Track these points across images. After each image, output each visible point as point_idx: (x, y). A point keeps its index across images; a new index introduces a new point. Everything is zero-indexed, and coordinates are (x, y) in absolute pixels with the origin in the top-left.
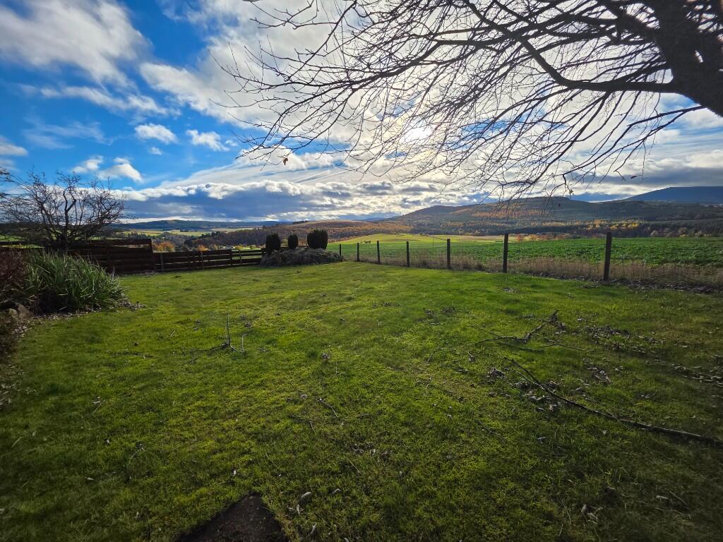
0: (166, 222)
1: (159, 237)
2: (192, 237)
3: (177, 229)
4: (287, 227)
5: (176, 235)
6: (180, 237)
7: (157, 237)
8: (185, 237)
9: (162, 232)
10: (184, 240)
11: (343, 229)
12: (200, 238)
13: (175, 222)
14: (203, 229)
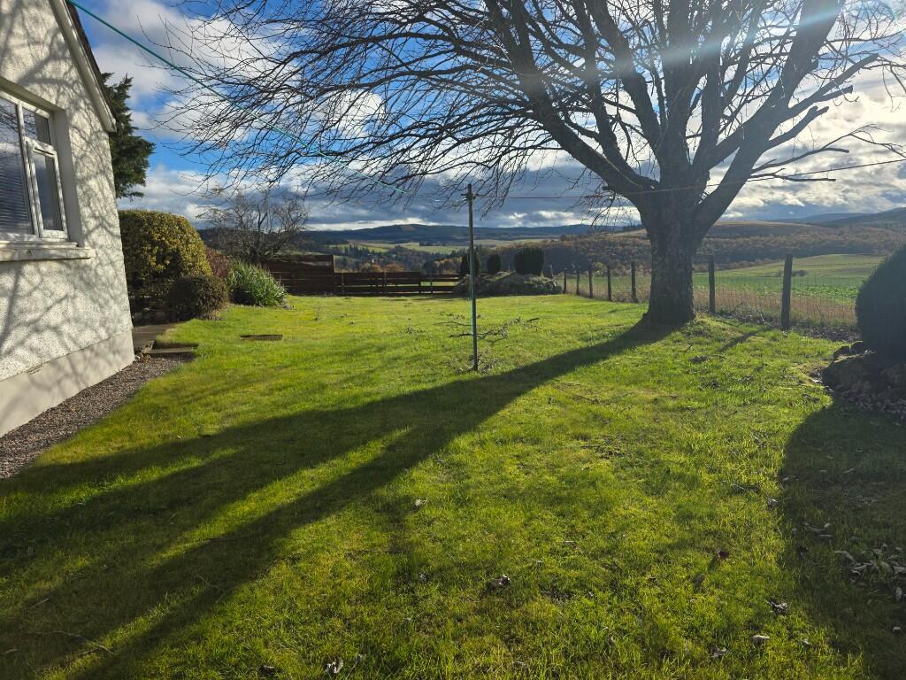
0: (398, 227)
1: (388, 255)
2: (438, 255)
3: (415, 240)
4: (611, 237)
5: (413, 252)
6: (419, 254)
7: (385, 254)
8: (426, 255)
9: (393, 246)
10: (424, 261)
11: (741, 240)
12: (448, 257)
13: (412, 229)
14: (457, 240)
